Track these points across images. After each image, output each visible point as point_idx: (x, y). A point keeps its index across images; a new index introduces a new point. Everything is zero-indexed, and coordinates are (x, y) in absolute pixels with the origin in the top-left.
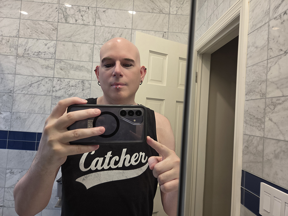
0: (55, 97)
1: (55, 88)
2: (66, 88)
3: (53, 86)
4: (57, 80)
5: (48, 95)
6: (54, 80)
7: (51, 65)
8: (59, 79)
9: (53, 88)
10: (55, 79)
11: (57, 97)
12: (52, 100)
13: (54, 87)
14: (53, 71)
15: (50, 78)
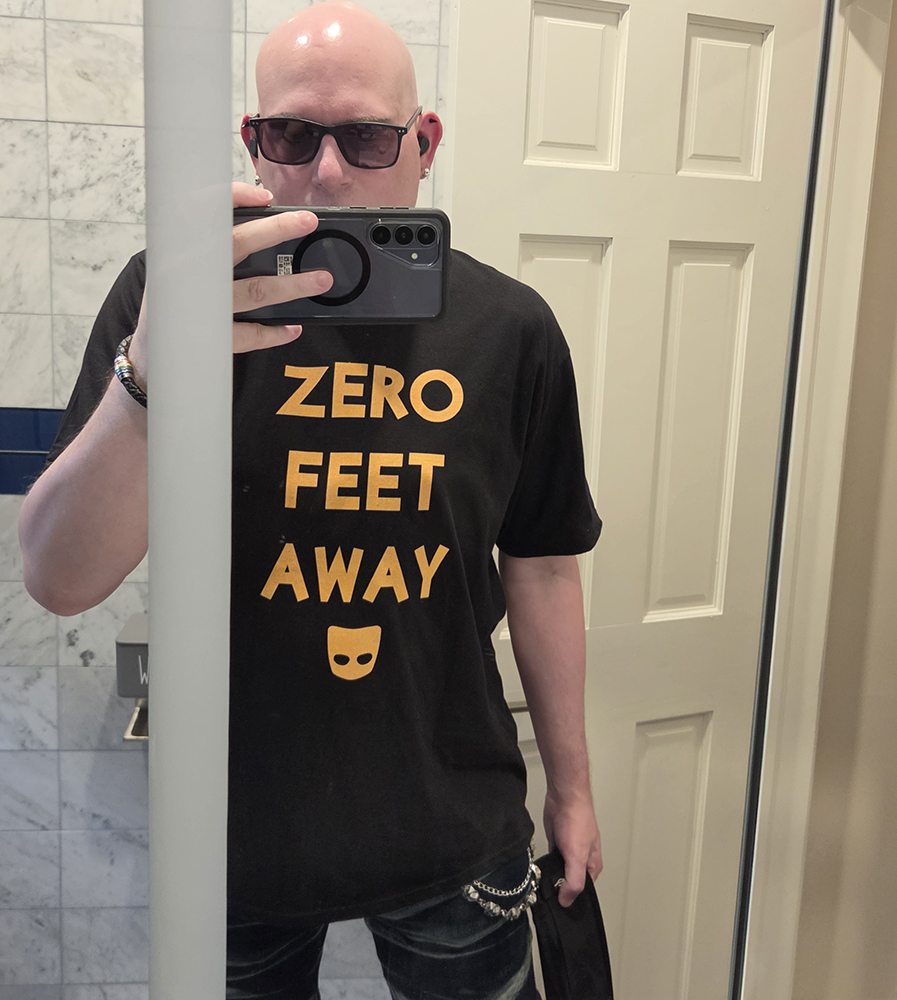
0: (68, 223)
1: (60, 176)
2: (116, 175)
3: (52, 169)
4: (68, 136)
5: (27, 213)
6: (48, 136)
7: (24, 50)
8: (79, 129)
9: (52, 180)
10: (54, 129)
11: (77, 223)
12: (51, 242)
13: (55, 173)
14: (41, 87)
15: (29, 126)
